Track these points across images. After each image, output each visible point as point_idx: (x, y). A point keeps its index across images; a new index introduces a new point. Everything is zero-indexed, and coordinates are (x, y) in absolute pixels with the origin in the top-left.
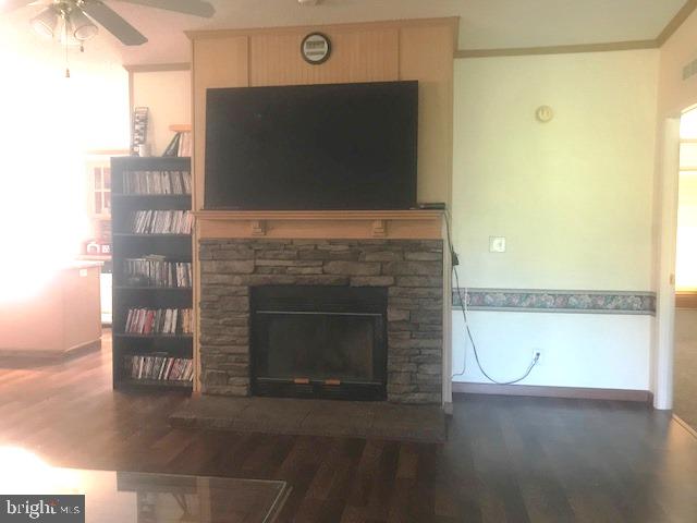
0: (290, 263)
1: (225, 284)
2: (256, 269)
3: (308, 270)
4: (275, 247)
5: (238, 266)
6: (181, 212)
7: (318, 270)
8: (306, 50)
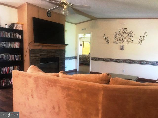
0: (46, 54)
1: (35, 59)
2: (41, 55)
3: (49, 55)
4: (44, 51)
5: (38, 55)
6: (13, 43)
7: (50, 55)
8: (48, 14)
